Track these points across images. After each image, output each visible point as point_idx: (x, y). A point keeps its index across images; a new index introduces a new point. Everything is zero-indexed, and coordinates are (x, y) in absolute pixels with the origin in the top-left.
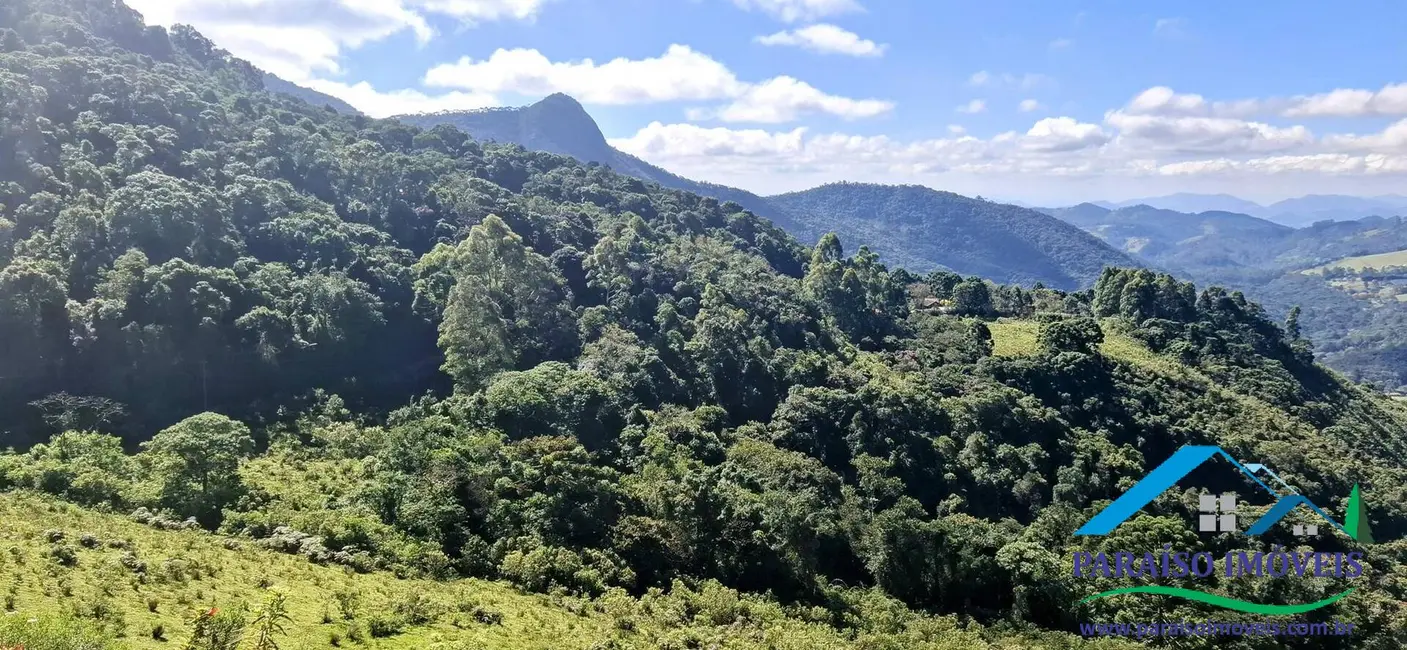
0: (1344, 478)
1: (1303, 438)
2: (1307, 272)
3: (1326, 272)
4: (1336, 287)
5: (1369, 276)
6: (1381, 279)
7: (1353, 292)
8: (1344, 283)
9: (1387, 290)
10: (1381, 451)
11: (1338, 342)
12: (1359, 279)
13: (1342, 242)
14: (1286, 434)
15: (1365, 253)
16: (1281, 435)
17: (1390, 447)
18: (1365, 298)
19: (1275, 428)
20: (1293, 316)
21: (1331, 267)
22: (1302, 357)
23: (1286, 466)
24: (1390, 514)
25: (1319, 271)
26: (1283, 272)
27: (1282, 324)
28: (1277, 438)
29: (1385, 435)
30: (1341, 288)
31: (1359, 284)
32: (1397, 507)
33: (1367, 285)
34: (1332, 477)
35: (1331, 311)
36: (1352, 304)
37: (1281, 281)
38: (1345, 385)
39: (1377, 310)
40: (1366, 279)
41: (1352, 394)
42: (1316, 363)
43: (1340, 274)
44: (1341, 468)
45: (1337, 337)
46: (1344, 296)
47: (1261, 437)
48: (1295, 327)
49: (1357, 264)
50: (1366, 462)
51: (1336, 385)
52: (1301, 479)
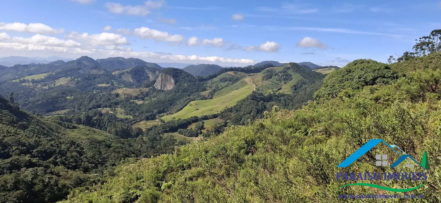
0: (33, 144)
1: (19, 134)
2: (14, 81)
3: (20, 81)
4: (24, 85)
5: (33, 81)
6: (37, 82)
7: (29, 87)
8: (26, 84)
9: (39, 86)
10: (43, 134)
11: (27, 102)
12: (31, 82)
13: (24, 71)
14: (13, 134)
15: (31, 75)
16: (11, 134)
17: (46, 132)
18: (33, 88)
19: (9, 133)
20: (11, 95)
21: (22, 79)
22: (16, 108)
23: (14, 144)
24: (48, 151)
25: (18, 80)
26: (6, 81)
27: (8, 98)
28: (10, 136)
29: (44, 129)
30: (26, 85)
31: (31, 84)
32: (50, 149)
33: (33, 84)
34: (30, 144)
35: (23, 93)
36: (30, 90)
37: (5, 84)
38: (30, 115)
39: (37, 92)
40: (33, 83)
41: (32, 118)
42: (20, 110)
43: (24, 81)
44: (32, 141)
45: (26, 101)
46: (27, 88)
47: (4, 136)
48: (12, 99)
49: (29, 78)
50: (39, 138)
51: (28, 116)
52: (20, 147)
